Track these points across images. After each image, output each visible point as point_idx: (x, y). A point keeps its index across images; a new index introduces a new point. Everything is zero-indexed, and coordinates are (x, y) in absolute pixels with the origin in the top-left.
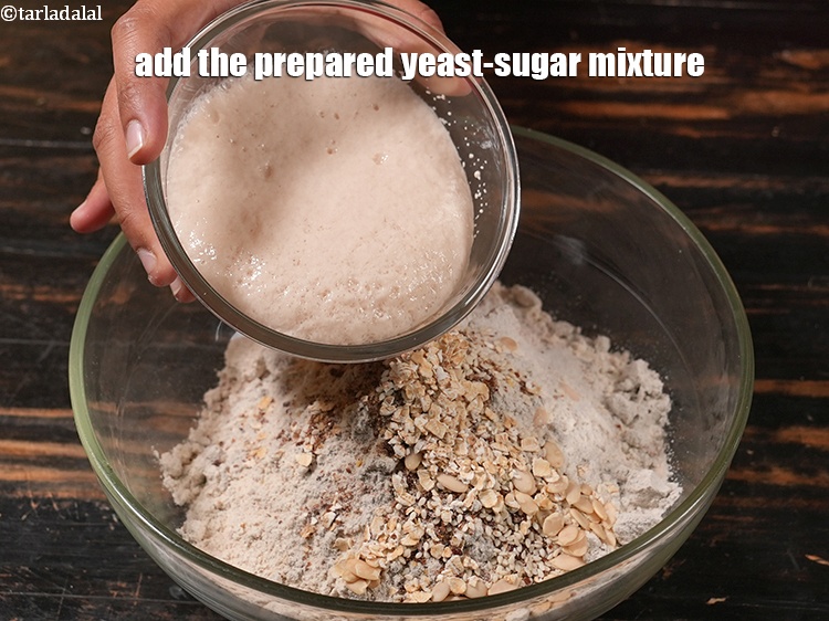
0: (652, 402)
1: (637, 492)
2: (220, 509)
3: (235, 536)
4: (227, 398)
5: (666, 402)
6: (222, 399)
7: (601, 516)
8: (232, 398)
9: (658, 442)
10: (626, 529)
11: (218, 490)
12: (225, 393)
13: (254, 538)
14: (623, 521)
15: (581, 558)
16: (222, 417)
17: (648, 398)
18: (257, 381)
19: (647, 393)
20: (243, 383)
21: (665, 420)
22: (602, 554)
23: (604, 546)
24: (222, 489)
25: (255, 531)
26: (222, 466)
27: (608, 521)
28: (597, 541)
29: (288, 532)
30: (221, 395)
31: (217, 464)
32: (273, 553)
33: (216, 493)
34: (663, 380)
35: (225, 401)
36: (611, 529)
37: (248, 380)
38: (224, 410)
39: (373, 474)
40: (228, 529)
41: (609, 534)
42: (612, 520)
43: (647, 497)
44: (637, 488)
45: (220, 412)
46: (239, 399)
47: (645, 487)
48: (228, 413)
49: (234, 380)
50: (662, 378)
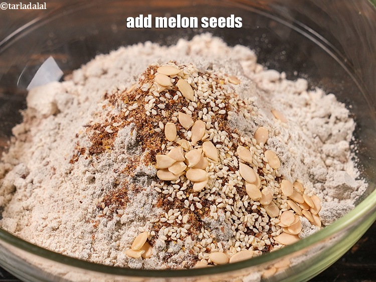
0: (340, 125)
1: (334, 188)
2: (28, 210)
3: (40, 228)
4: (29, 131)
5: (351, 124)
6: (26, 132)
7: (310, 205)
8: (34, 130)
9: (346, 153)
10: (329, 214)
11: (25, 196)
12: (27, 127)
13: (54, 229)
14: (326, 209)
15: (297, 236)
16: (27, 145)
17: (338, 121)
18: (52, 117)
19: (337, 118)
20: (41, 119)
21: (350, 137)
22: (312, 232)
23: (313, 227)
24: (28, 195)
25: (54, 224)
26: (29, 179)
27: (315, 209)
28: (308, 223)
29: (79, 223)
30: (25, 129)
31: (24, 177)
32: (68, 239)
33: (24, 198)
34: (348, 109)
35: (29, 133)
36: (318, 215)
37: (45, 116)
38: (28, 140)
39: (142, 179)
40: (34, 224)
41: (316, 218)
42: (318, 208)
43: (342, 191)
44: (335, 184)
45: (25, 141)
46: (39, 131)
47: (341, 184)
48: (31, 141)
49: (34, 117)
50: (347, 106)
